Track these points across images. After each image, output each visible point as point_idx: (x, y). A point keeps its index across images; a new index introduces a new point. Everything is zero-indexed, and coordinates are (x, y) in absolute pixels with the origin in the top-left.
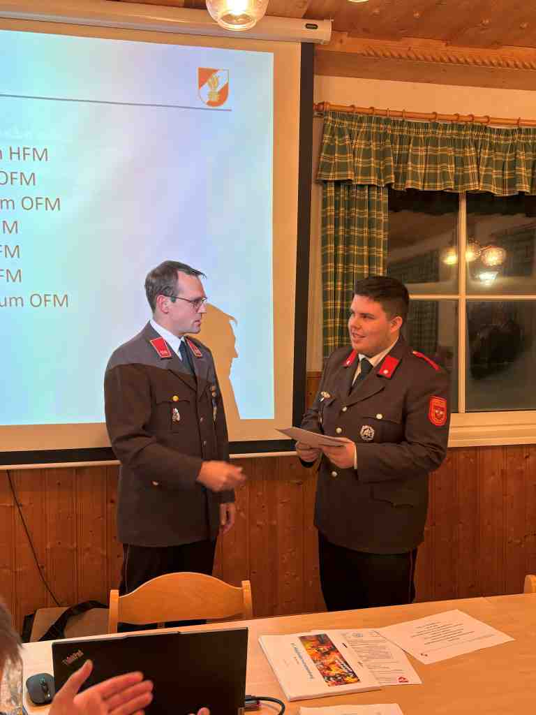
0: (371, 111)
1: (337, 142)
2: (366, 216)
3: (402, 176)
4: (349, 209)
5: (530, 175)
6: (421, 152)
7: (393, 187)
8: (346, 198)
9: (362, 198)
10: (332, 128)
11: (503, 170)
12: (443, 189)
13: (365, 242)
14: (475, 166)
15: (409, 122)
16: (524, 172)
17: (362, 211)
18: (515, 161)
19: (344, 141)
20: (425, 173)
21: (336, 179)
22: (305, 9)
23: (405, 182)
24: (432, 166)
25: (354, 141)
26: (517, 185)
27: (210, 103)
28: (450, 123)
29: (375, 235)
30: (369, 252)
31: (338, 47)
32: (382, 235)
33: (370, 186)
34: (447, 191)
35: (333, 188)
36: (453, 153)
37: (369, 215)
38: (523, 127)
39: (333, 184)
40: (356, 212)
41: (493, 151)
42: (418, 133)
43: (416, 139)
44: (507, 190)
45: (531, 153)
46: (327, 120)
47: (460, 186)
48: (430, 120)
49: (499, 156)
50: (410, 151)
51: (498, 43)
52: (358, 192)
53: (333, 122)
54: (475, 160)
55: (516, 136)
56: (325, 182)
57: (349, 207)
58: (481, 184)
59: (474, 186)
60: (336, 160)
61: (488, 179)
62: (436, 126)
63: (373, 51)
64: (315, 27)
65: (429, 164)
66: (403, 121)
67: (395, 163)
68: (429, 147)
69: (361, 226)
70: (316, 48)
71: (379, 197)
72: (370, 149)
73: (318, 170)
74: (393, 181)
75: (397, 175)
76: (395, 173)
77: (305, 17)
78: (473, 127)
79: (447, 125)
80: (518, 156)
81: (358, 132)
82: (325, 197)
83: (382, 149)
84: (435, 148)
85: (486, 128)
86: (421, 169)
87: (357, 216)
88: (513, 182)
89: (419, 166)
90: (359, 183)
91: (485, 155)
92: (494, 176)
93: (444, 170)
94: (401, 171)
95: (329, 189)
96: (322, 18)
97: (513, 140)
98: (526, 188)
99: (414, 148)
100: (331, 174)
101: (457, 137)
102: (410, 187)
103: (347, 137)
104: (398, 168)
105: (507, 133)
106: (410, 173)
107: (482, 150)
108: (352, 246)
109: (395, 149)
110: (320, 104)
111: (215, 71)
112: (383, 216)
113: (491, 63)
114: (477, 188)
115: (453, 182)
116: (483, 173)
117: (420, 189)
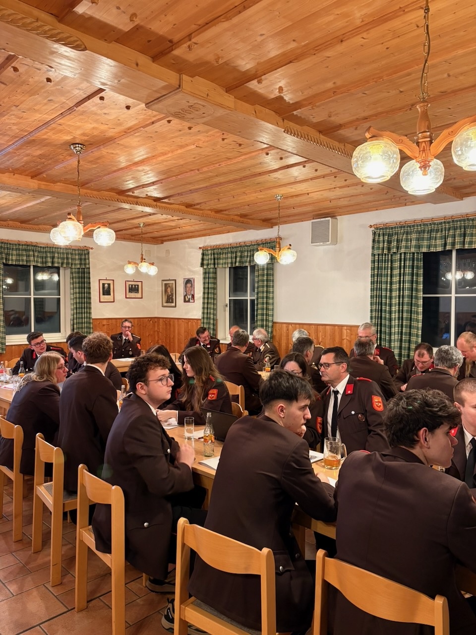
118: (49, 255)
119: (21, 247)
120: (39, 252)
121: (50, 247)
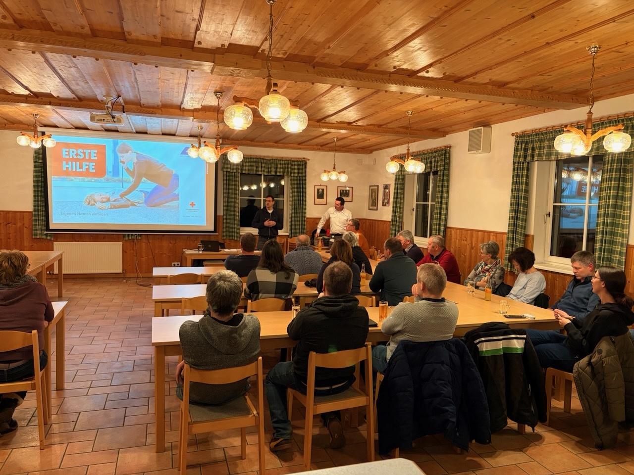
8: (229, 175)
9: (233, 175)
11: (268, 169)
14: (261, 168)
24: (250, 168)
30: (234, 187)
32: (238, 184)
33: (235, 172)
35: (226, 173)
36: (256, 165)
37: (234, 179)
40: (231, 178)
42: (247, 160)
55: (272, 161)
56: (224, 171)
62: (251, 158)
68: (250, 163)
69: (232, 181)
71: (237, 175)
78: (261, 159)
79: (254, 158)
85: (264, 159)
90: (232, 172)
91: (264, 165)
93: (253, 169)
101: (257, 161)
108: (230, 186)
112: (238, 179)
118: (273, 165)
119: (252, 160)
120: (266, 163)
121: (274, 160)
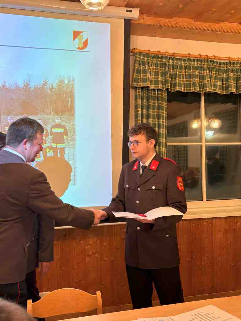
0: (158, 53)
1: (142, 68)
2: (157, 104)
3: (174, 85)
4: (148, 101)
5: (236, 84)
6: (183, 73)
7: (169, 90)
8: (146, 96)
9: (154, 95)
10: (139, 61)
11: (223, 81)
12: (194, 91)
13: (156, 117)
14: (209, 79)
15: (176, 58)
16: (232, 83)
17: (154, 102)
18: (228, 77)
19: (146, 67)
20: (185, 84)
21: (142, 86)
22: (126, 3)
23: (175, 87)
24: (188, 80)
25: (150, 68)
26: (230, 89)
27: (79, 48)
28: (196, 59)
29: (161, 114)
30: (158, 122)
31: (142, 21)
32: (164, 114)
33: (158, 89)
34: (196, 92)
35: (140, 91)
36: (198, 74)
37: (158, 103)
38: (232, 61)
39: (140, 89)
40: (151, 103)
41: (217, 73)
42: (181, 64)
43: (181, 67)
44: (225, 91)
45: (235, 74)
46: (137, 57)
47: (202, 90)
48: (187, 57)
49: (221, 75)
50: (178, 72)
51: (219, 21)
52: (152, 92)
53: (140, 58)
54: (209, 77)
55: (228, 65)
56: (136, 88)
57: (148, 99)
58: (212, 88)
59: (209, 89)
60: (142, 77)
61: (215, 86)
62: (190, 60)
63: (159, 24)
64: (131, 11)
65: (187, 79)
66: (174, 58)
67: (170, 78)
68: (187, 71)
69: (154, 109)
70: (132, 22)
71: (162, 95)
72: (158, 71)
73: (132, 82)
74: (170, 87)
75: (171, 84)
76: (170, 84)
77: (126, 6)
78: (208, 61)
79: (195, 60)
80: (229, 75)
81: (152, 63)
82: (136, 95)
83: (164, 71)
84: (189, 71)
85: (214, 61)
86: (183, 81)
87: (152, 104)
88: (227, 87)
89: (182, 80)
90: (153, 88)
91: (214, 74)
92: (218, 85)
93: (195, 82)
94: (173, 82)
95: (138, 91)
96: (134, 7)
97: (227, 67)
98: (233, 90)
99: (179, 71)
100: (139, 84)
101: (200, 66)
102: (178, 90)
103: (147, 65)
104: (171, 81)
105: (224, 64)
106: (178, 83)
107: (212, 72)
108: (150, 119)
109: (170, 71)
110: (133, 49)
111: (81, 32)
112: (165, 104)
113: (216, 30)
114: (210, 90)
115: (198, 88)
116: (213, 83)
117: (183, 91)
